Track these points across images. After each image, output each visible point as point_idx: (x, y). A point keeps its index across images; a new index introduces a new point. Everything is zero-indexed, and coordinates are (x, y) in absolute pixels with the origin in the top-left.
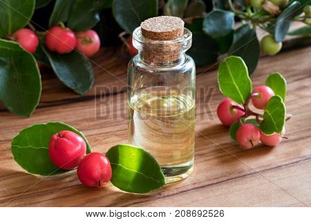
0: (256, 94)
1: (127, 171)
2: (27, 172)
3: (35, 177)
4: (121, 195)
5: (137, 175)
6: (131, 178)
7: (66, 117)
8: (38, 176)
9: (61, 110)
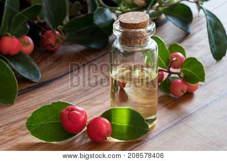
0: (174, 59)
1: (120, 126)
2: (44, 142)
3: (53, 144)
4: (122, 144)
5: (129, 128)
6: (125, 130)
7: (40, 99)
8: (54, 143)
9: (32, 95)
